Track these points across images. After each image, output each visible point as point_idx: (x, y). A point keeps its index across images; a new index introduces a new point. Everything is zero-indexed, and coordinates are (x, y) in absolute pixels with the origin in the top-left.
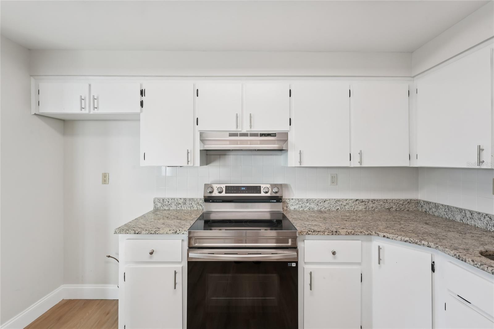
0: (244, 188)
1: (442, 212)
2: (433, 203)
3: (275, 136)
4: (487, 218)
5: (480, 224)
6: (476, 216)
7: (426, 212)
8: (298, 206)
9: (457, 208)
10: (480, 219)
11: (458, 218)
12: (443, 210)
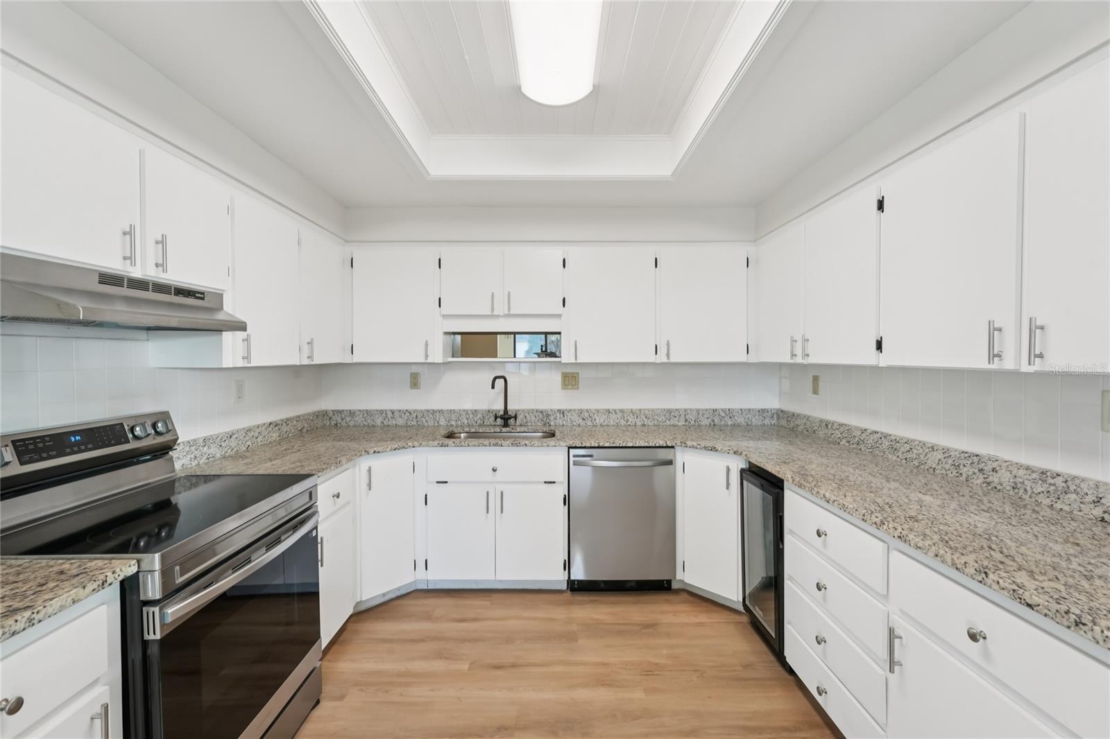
0: (78, 438)
1: (359, 419)
2: (347, 411)
3: (203, 299)
4: (407, 414)
5: (401, 422)
6: (396, 414)
7: (336, 425)
8: (189, 457)
9: (377, 411)
10: (401, 417)
11: (378, 421)
12: (361, 416)
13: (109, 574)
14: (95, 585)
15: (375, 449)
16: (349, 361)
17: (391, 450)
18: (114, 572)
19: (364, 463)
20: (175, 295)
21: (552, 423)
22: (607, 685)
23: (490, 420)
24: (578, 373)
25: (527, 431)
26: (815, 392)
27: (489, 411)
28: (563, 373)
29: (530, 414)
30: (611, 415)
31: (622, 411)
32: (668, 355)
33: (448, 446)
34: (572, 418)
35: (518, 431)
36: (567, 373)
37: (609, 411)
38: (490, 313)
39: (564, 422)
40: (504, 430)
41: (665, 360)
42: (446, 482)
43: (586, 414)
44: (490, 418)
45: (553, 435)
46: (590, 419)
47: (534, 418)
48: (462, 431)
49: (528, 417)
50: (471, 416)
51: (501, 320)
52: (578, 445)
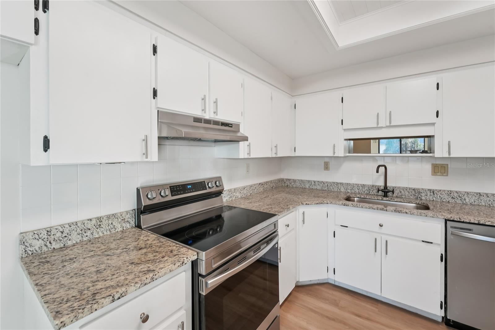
0: (190, 186)
1: (298, 184)
2: (292, 180)
3: (232, 127)
4: (322, 183)
5: (319, 187)
6: (317, 183)
7: (287, 186)
8: (229, 196)
9: (307, 180)
10: (319, 185)
11: (307, 186)
12: (299, 183)
13: (185, 259)
14: (179, 264)
15: (307, 202)
16: (293, 155)
17: (315, 204)
18: (187, 258)
19: (301, 209)
20: (221, 126)
21: (423, 198)
24: (448, 165)
25: (402, 201)
27: (373, 186)
28: (432, 164)
29: (405, 190)
30: (482, 198)
33: (348, 206)
34: (442, 196)
35: (395, 200)
36: (437, 164)
37: (480, 194)
38: (376, 126)
39: (434, 199)
40: (385, 198)
42: (347, 227)
43: (456, 195)
44: (374, 190)
45: (427, 208)
46: (460, 199)
47: (407, 193)
48: (355, 196)
49: (403, 192)
50: (361, 188)
51: (383, 130)
52: (456, 220)
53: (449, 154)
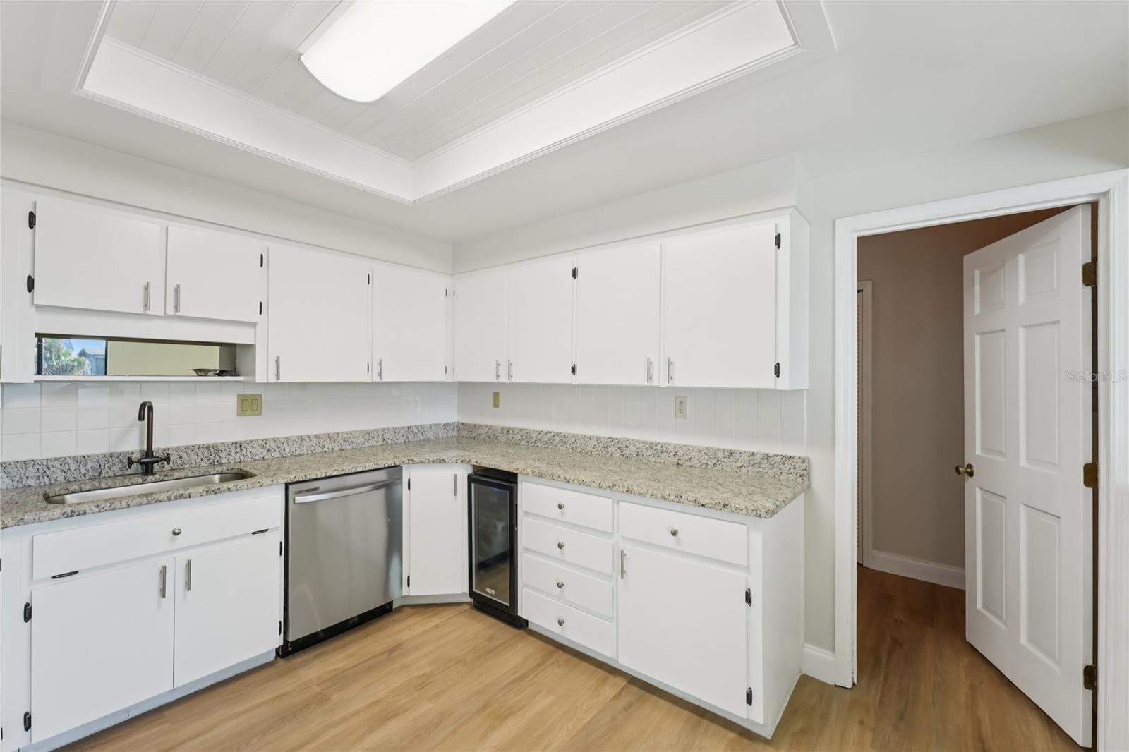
21: (224, 461)
22: (392, 717)
23: (114, 468)
24: (261, 395)
25: (190, 475)
26: (496, 405)
27: (111, 455)
28: (239, 396)
29: (189, 452)
30: (304, 443)
31: (317, 436)
32: (380, 375)
34: (253, 451)
35: (175, 477)
36: (245, 396)
37: (301, 438)
39: (242, 458)
40: (150, 478)
41: (377, 379)
42: (75, 573)
43: (273, 444)
44: (114, 465)
45: (242, 475)
46: (278, 450)
47: (195, 457)
48: (62, 492)
49: (185, 456)
50: (73, 467)
52: (301, 479)
53: (278, 376)
